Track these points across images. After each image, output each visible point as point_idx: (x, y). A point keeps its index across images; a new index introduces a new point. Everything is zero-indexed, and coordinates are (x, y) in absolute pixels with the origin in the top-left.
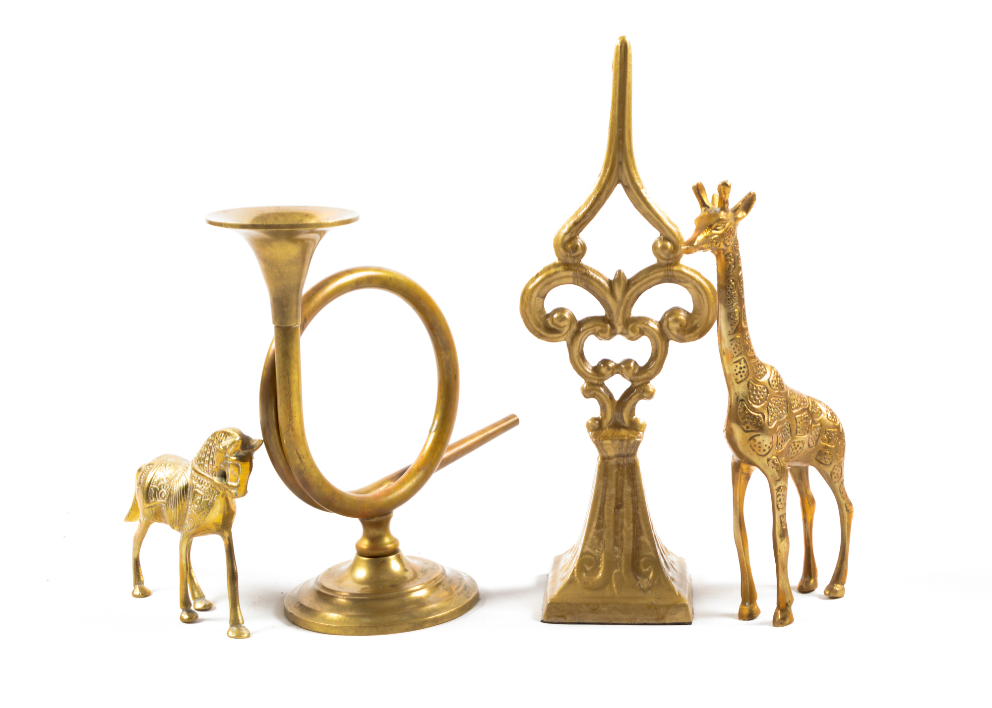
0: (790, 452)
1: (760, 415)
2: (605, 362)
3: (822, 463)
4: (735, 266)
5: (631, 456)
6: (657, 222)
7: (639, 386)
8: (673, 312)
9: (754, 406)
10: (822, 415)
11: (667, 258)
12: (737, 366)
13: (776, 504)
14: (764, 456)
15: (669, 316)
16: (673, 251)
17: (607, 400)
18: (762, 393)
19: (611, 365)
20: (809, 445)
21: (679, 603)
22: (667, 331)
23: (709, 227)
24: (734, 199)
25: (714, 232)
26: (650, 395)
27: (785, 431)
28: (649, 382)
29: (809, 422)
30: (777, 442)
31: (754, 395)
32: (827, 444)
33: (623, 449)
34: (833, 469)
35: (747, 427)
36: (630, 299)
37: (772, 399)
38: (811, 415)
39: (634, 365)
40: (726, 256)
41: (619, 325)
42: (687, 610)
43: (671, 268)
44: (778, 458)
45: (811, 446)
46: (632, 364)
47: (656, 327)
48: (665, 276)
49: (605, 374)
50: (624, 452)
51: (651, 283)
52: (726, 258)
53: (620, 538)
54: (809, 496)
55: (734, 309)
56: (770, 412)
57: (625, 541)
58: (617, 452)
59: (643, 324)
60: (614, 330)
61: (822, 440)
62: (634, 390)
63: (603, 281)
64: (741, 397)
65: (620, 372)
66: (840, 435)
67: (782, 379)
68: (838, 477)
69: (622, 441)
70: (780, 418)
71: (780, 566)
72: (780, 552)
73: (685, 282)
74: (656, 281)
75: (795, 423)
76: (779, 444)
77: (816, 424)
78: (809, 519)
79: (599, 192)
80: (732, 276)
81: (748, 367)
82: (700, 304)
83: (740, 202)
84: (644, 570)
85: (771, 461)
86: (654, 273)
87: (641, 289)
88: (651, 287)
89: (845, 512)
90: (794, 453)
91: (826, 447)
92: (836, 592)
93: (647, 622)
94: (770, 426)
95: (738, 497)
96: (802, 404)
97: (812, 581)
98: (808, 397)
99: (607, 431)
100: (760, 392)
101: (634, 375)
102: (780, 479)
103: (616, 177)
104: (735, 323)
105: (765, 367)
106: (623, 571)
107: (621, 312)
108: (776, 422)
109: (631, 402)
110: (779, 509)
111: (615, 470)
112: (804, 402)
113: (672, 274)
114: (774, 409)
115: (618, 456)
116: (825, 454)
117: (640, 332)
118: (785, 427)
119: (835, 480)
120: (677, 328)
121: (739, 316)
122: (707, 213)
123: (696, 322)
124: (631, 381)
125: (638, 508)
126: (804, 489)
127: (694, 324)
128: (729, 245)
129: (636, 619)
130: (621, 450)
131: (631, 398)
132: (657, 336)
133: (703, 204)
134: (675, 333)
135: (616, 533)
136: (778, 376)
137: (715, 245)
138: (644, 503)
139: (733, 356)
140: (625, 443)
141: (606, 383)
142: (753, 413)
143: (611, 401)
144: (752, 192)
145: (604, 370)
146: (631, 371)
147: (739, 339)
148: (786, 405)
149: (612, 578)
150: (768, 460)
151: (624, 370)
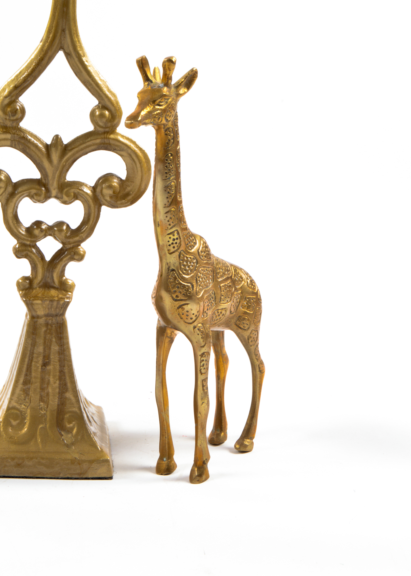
0: (214, 319)
1: (189, 285)
2: (38, 224)
3: (240, 328)
4: (174, 141)
5: (59, 316)
6: (97, 91)
7: (70, 249)
8: (107, 178)
9: (184, 276)
10: (243, 282)
11: (104, 126)
12: (170, 238)
13: (199, 369)
14: (191, 323)
15: (103, 182)
16: (111, 120)
17: (39, 261)
18: (192, 264)
19: (44, 227)
20: (231, 312)
21: (101, 459)
22: (100, 197)
23: (152, 102)
24: (177, 76)
25: (157, 107)
26: (80, 257)
27: (210, 299)
28: (80, 245)
29: (232, 290)
30: (204, 310)
31: (184, 265)
32: (246, 310)
33: (52, 309)
34: (251, 333)
35: (177, 296)
36: (66, 164)
37: (200, 269)
38: (234, 282)
39: (67, 228)
40: (166, 131)
41: (54, 189)
42: (109, 465)
43: (108, 136)
44: (203, 326)
45: (232, 312)
46: (65, 227)
47: (89, 192)
48: (101, 144)
49: (38, 236)
50: (53, 312)
51: (88, 150)
52: (166, 133)
53: (46, 395)
54: (224, 355)
55: (171, 183)
56: (198, 281)
57: (51, 397)
58: (47, 312)
59: (78, 189)
60: (48, 194)
61: (242, 306)
62: (65, 253)
63: (40, 145)
64: (172, 267)
65: (52, 234)
66: (258, 301)
67: (210, 249)
68: (254, 340)
69: (52, 301)
70: (207, 287)
71: (199, 427)
72: (200, 413)
73: (120, 151)
74: (93, 148)
75: (219, 292)
76: (205, 312)
77: (237, 291)
78: (222, 376)
79: (41, 57)
80: (171, 151)
81: (180, 238)
82: (134, 172)
83: (182, 78)
84: (68, 426)
85: (197, 328)
86: (91, 140)
87: (77, 155)
88: (86, 153)
89: (258, 373)
90: (217, 320)
91: (245, 313)
92: (246, 446)
93: (70, 476)
94: (198, 296)
95: (161, 359)
96: (226, 273)
97: (222, 434)
98: (231, 265)
99: (38, 291)
100: (190, 263)
101: (67, 237)
102: (205, 345)
103: (58, 44)
104: (171, 196)
105: (195, 238)
106: (48, 425)
107: (56, 176)
108: (203, 291)
109: (62, 263)
110: (202, 374)
111: (44, 329)
112: (228, 271)
113: (108, 142)
114: (202, 279)
115: (47, 315)
116: (244, 319)
117: (74, 197)
118: (211, 295)
119: (251, 344)
120: (110, 194)
121: (175, 190)
122: (150, 88)
123: (129, 189)
124: (63, 243)
125: (64, 366)
126: (219, 349)
127: (127, 191)
128: (170, 121)
129: (60, 473)
130: (50, 310)
131: (62, 260)
132: (90, 201)
133: (146, 78)
134: (108, 199)
135: (42, 389)
136: (207, 247)
137: (157, 121)
138: (70, 361)
139: (168, 228)
140: (55, 304)
141: (38, 244)
142: (183, 283)
143: (43, 261)
144: (194, 69)
145: (37, 232)
146: (63, 234)
147: (174, 212)
148: (212, 274)
149: (37, 433)
150: (195, 327)
151: (57, 233)
